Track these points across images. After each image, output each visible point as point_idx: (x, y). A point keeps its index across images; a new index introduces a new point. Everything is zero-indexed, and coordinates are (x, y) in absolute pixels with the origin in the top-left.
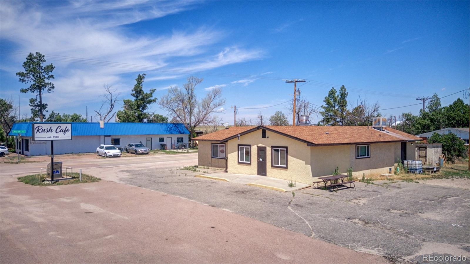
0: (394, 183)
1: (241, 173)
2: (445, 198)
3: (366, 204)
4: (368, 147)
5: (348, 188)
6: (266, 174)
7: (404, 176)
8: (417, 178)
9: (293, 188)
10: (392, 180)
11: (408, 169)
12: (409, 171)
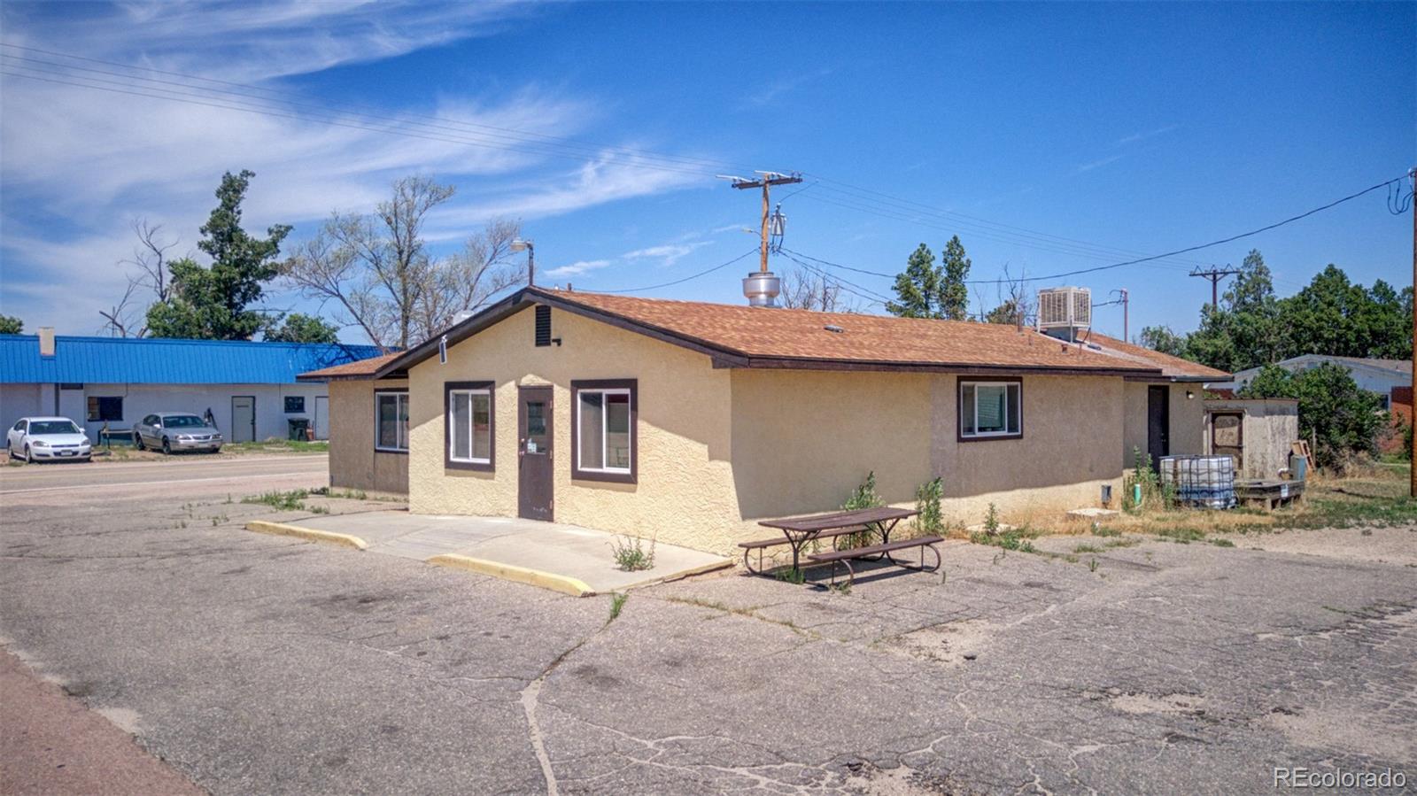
0: (1122, 548)
1: (459, 512)
2: (1377, 615)
3: (982, 656)
4: (1012, 391)
5: (911, 570)
6: (551, 511)
7: (1164, 520)
8: (1217, 527)
9: (638, 572)
10: (1114, 533)
11: (1178, 493)
12: (1180, 497)
